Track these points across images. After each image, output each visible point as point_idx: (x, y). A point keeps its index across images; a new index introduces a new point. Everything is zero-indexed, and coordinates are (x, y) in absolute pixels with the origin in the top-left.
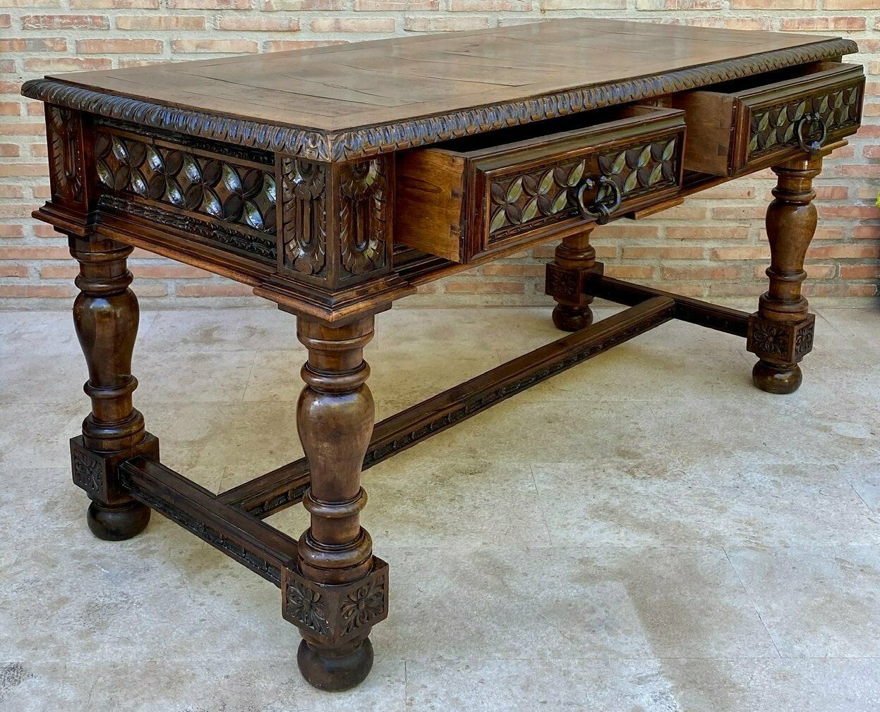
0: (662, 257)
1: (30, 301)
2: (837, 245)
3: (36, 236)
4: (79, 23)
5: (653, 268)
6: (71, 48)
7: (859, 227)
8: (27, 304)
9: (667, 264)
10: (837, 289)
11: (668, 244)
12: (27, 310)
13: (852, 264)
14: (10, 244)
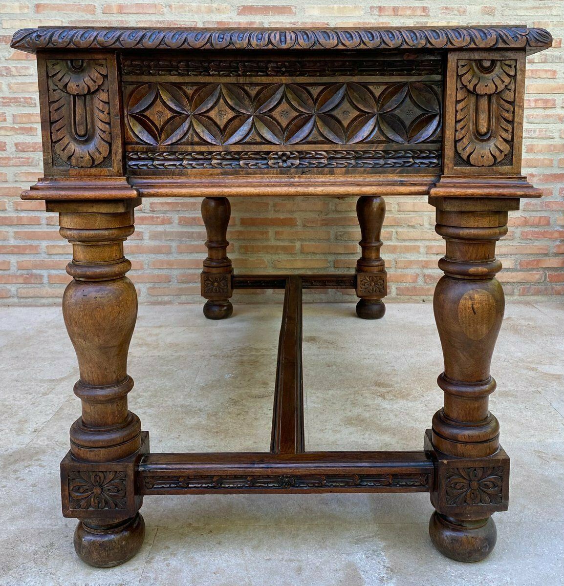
0: (424, 267)
2: (544, 258)
4: (15, 102)
5: (417, 275)
6: (9, 119)
7: (560, 245)
10: (546, 289)
13: (555, 272)
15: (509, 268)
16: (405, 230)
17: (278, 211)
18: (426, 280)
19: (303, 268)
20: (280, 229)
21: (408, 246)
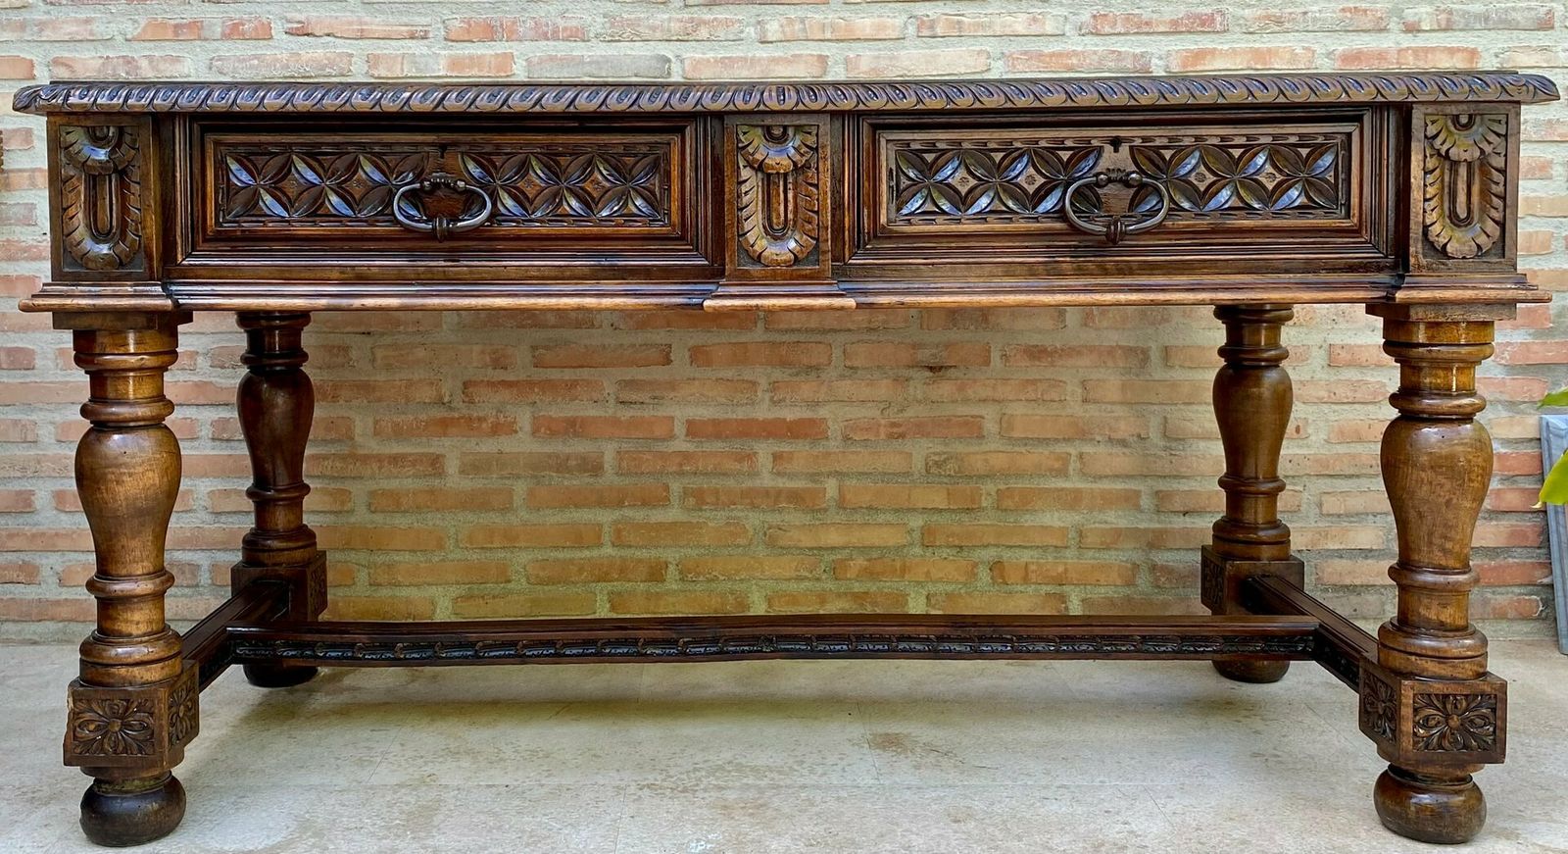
0: (1151, 546)
1: (40, 627)
3: (56, 509)
5: (1136, 566)
7: (1499, 490)
8: (35, 633)
9: (1162, 558)
11: (1159, 522)
12: (35, 643)
13: (1493, 559)
14: (12, 523)
15: (1371, 550)
16: (1102, 449)
17: (780, 401)
18: (1157, 579)
19: (844, 548)
20: (785, 447)
21: (1110, 492)
